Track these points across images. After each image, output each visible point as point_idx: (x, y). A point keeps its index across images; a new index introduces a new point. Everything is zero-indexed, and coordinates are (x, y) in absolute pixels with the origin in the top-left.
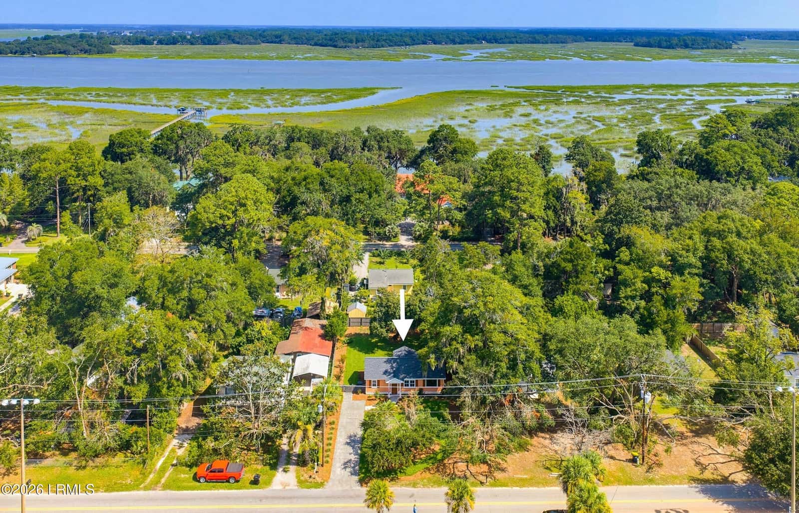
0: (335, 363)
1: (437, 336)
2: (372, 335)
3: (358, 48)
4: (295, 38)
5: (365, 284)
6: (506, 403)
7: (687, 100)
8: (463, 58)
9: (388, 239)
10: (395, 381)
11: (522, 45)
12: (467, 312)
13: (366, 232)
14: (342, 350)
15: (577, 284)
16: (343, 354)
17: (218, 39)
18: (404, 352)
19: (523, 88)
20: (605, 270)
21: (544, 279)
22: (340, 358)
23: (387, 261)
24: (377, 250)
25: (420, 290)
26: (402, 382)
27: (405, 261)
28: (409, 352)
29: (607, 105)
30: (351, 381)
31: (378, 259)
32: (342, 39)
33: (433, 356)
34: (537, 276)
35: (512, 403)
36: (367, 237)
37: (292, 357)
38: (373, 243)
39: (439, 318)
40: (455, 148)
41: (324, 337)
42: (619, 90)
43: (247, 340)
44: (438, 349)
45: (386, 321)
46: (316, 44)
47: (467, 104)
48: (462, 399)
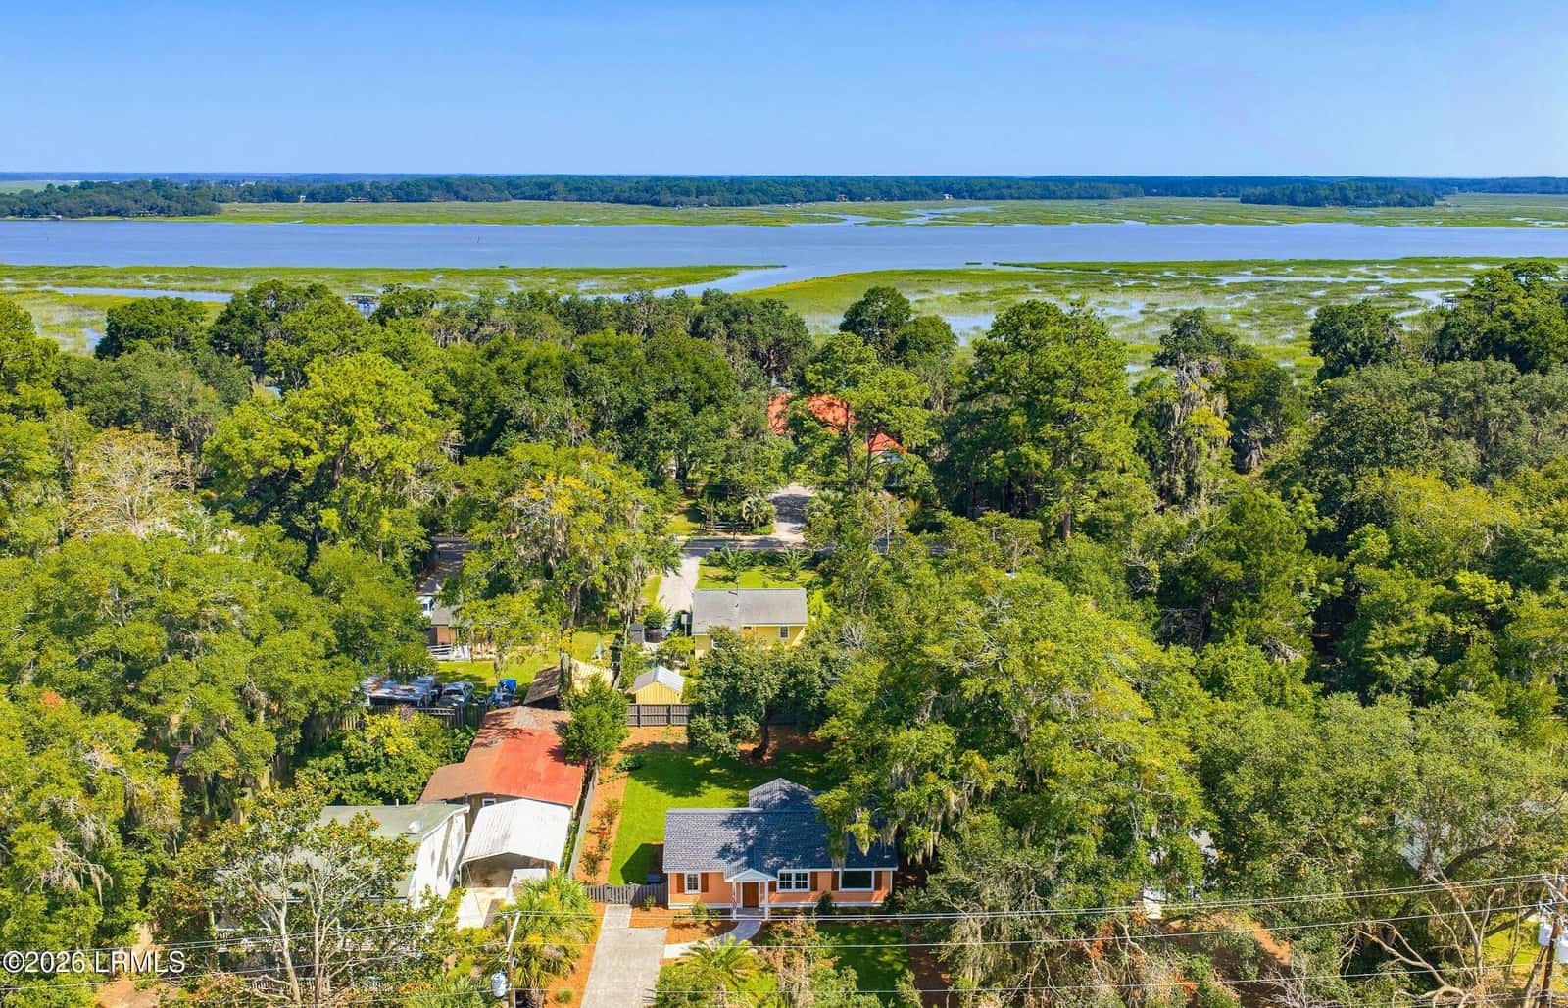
0: (588, 820)
1: (876, 754)
2: (693, 746)
3: (700, 205)
4: (577, 189)
5: (683, 626)
6: (1095, 954)
7: (1367, 283)
8: (909, 221)
9: (747, 527)
10: (752, 875)
11: (1021, 202)
12: (973, 687)
13: (695, 514)
14: (614, 786)
15: (1252, 614)
16: (612, 797)
17: (427, 191)
18: (778, 796)
19: (1032, 265)
20: (1319, 581)
21: (1160, 604)
22: (604, 808)
23: (743, 576)
24: (718, 550)
25: (826, 633)
26: (772, 878)
27: (786, 574)
28: (793, 795)
29: (1206, 293)
30: (630, 872)
31: (721, 571)
32: (670, 189)
33: (863, 815)
34: (1139, 596)
35: (1111, 953)
36: (698, 525)
37: (467, 808)
38: (710, 537)
39: (878, 705)
40: (904, 336)
41: (561, 755)
42: (1226, 269)
43: (349, 765)
44: (878, 793)
45: (730, 715)
46: (618, 200)
47: (920, 292)
48: (955, 944)
